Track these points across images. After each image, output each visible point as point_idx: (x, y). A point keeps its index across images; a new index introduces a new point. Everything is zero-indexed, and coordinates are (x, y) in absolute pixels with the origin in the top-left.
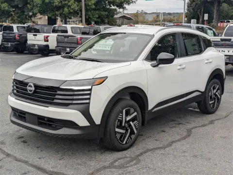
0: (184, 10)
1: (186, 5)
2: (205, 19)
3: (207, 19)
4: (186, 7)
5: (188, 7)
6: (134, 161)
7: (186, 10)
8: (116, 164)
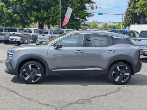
4: (124, 19)
5: (124, 18)
6: (88, 101)
8: (79, 102)
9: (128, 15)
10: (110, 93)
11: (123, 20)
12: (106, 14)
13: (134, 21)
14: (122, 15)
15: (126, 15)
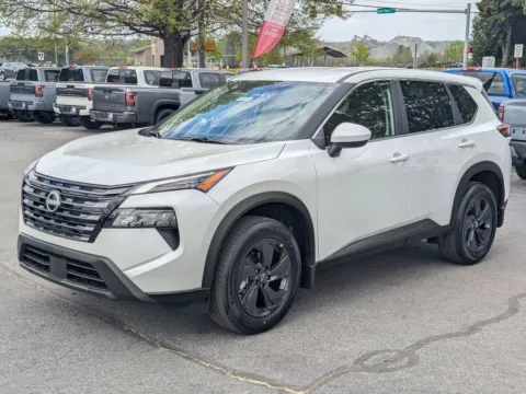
0: (467, 35)
1: (471, 25)
2: (515, 56)
3: (521, 56)
4: (471, 29)
5: (474, 27)
7: (470, 37)
9: (489, 12)
10: (484, 323)
11: (470, 32)
12: (408, 10)
13: (509, 37)
14: (467, 12)
15: (480, 14)
